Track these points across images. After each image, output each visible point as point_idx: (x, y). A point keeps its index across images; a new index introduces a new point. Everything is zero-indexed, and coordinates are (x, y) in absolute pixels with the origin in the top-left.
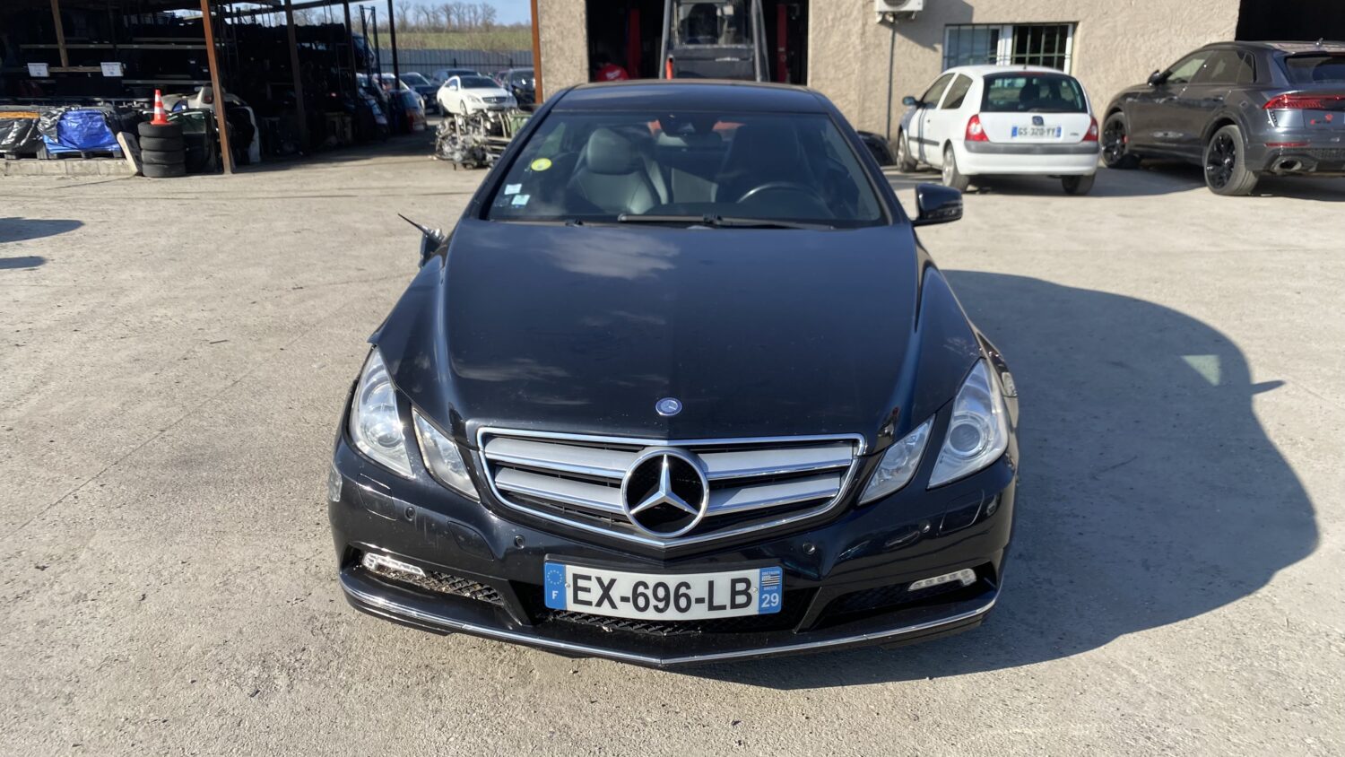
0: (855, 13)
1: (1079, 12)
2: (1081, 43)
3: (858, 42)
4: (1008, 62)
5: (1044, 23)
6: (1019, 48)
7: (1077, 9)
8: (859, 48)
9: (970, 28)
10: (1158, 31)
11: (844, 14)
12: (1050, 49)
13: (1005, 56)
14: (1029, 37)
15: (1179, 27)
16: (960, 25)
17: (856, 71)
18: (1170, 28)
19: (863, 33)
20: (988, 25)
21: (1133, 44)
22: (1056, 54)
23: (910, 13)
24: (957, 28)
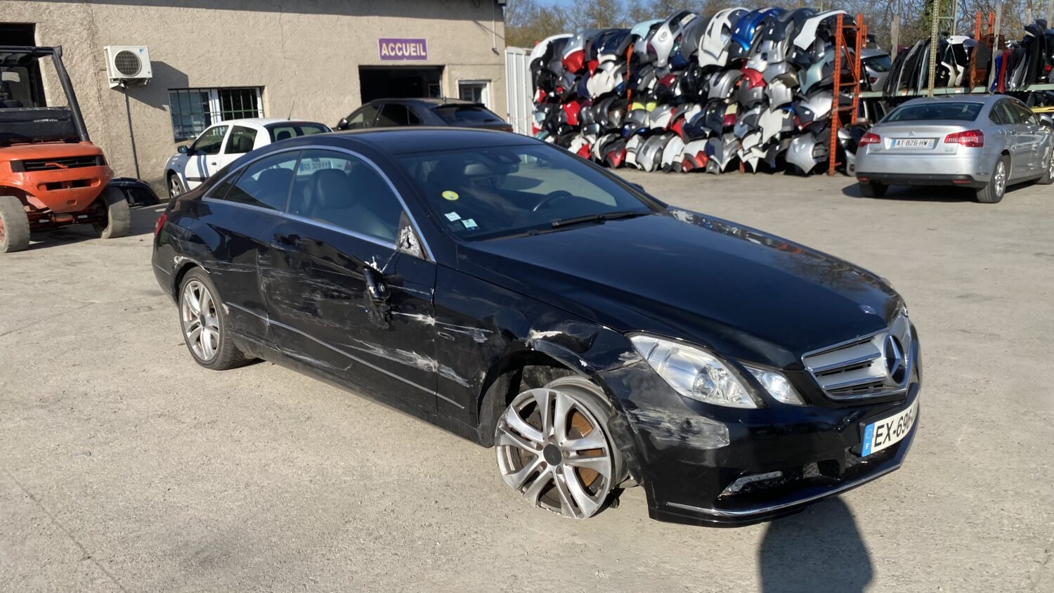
0: (89, 80)
1: (264, 79)
2: (269, 101)
3: (96, 104)
4: (219, 118)
5: (240, 87)
6: (226, 106)
7: (262, 77)
8: (99, 109)
9: (186, 91)
10: (316, 92)
11: (78, 80)
12: (247, 106)
13: (216, 112)
14: (231, 97)
15: (328, 90)
16: (177, 89)
17: (100, 129)
18: (323, 90)
19: (100, 97)
20: (199, 89)
21: (303, 102)
22: (253, 110)
23: (142, 80)
24: (175, 92)
